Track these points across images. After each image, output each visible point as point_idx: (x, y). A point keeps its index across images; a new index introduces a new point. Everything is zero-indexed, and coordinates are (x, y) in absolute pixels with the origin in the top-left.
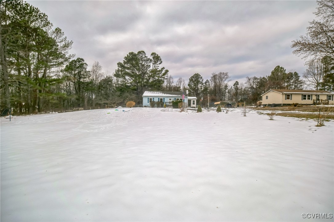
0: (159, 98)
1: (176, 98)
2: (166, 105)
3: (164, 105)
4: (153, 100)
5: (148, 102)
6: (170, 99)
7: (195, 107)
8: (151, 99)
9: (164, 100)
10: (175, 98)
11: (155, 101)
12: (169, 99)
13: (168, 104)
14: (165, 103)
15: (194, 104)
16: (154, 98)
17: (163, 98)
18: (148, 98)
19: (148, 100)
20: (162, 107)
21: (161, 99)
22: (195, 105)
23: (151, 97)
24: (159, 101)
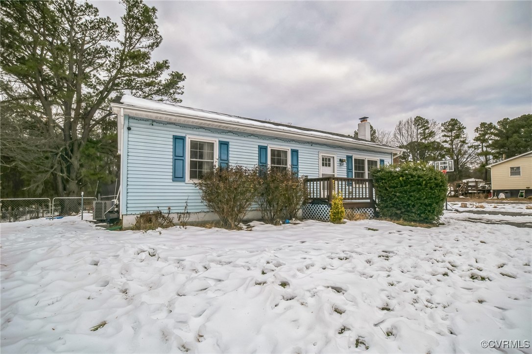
0: (262, 149)
4: (224, 161)
5: (177, 177)
6: (326, 162)
8: (198, 148)
9: (295, 165)
10: (349, 153)
11: (233, 163)
12: (320, 161)
16: (224, 145)
17: (287, 147)
19: (178, 158)
21: (278, 156)
23: (201, 133)
24: (262, 164)
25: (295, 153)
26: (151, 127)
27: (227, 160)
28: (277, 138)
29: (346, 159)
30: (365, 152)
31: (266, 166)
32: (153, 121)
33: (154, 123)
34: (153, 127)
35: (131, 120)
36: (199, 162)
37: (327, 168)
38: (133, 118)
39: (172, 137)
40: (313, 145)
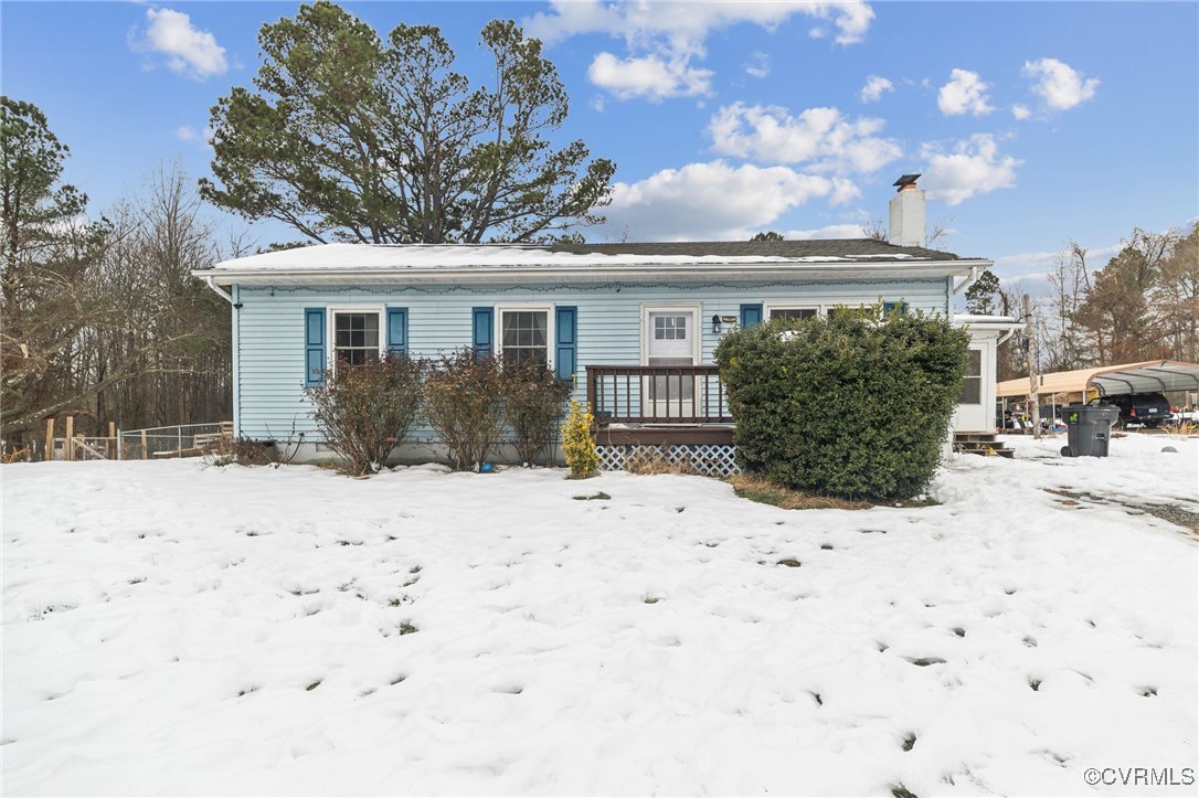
0: (483, 315)
2: (601, 418)
3: (567, 426)
4: (399, 347)
5: (314, 383)
6: (670, 328)
8: (354, 329)
9: (568, 344)
10: (751, 298)
11: (417, 350)
12: (648, 327)
13: (630, 398)
14: (580, 393)
16: (398, 315)
17: (546, 304)
18: (314, 313)
19: (314, 347)
20: (535, 449)
21: (525, 326)
23: (353, 298)
24: (482, 345)
25: (567, 315)
26: (271, 298)
27: (403, 344)
28: (519, 286)
29: (737, 314)
30: (816, 286)
31: (490, 350)
32: (274, 288)
33: (276, 292)
34: (273, 298)
35: (241, 292)
36: (354, 351)
37: (676, 342)
38: (245, 288)
39: (303, 311)
40: (623, 289)
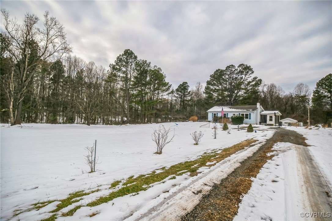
1: (241, 113)
4: (217, 116)
5: (212, 117)
6: (234, 115)
7: (272, 125)
8: (215, 114)
9: (227, 116)
12: (232, 115)
14: (228, 119)
15: (271, 120)
16: (217, 114)
17: (226, 113)
18: (213, 113)
19: (212, 115)
22: (273, 122)
24: (222, 116)
25: (227, 114)
